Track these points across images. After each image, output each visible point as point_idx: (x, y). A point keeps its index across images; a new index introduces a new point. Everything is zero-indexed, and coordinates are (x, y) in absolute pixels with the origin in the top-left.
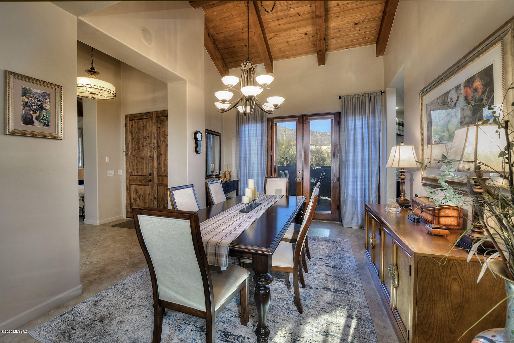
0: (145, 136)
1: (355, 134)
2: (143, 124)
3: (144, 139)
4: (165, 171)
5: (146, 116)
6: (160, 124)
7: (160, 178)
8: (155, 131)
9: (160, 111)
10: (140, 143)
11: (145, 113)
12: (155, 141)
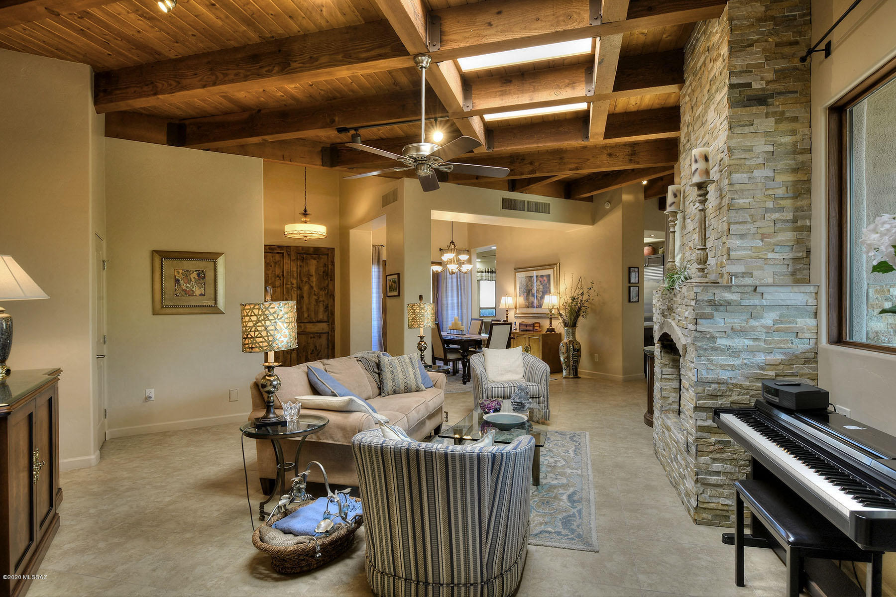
0: (277, 274)
1: (452, 282)
2: (275, 259)
3: (275, 278)
4: (308, 316)
5: (281, 250)
6: (303, 262)
7: (302, 324)
8: (295, 269)
9: (302, 247)
10: (270, 282)
11: (279, 247)
12: (294, 282)
